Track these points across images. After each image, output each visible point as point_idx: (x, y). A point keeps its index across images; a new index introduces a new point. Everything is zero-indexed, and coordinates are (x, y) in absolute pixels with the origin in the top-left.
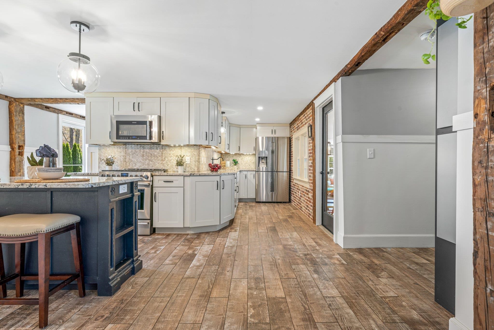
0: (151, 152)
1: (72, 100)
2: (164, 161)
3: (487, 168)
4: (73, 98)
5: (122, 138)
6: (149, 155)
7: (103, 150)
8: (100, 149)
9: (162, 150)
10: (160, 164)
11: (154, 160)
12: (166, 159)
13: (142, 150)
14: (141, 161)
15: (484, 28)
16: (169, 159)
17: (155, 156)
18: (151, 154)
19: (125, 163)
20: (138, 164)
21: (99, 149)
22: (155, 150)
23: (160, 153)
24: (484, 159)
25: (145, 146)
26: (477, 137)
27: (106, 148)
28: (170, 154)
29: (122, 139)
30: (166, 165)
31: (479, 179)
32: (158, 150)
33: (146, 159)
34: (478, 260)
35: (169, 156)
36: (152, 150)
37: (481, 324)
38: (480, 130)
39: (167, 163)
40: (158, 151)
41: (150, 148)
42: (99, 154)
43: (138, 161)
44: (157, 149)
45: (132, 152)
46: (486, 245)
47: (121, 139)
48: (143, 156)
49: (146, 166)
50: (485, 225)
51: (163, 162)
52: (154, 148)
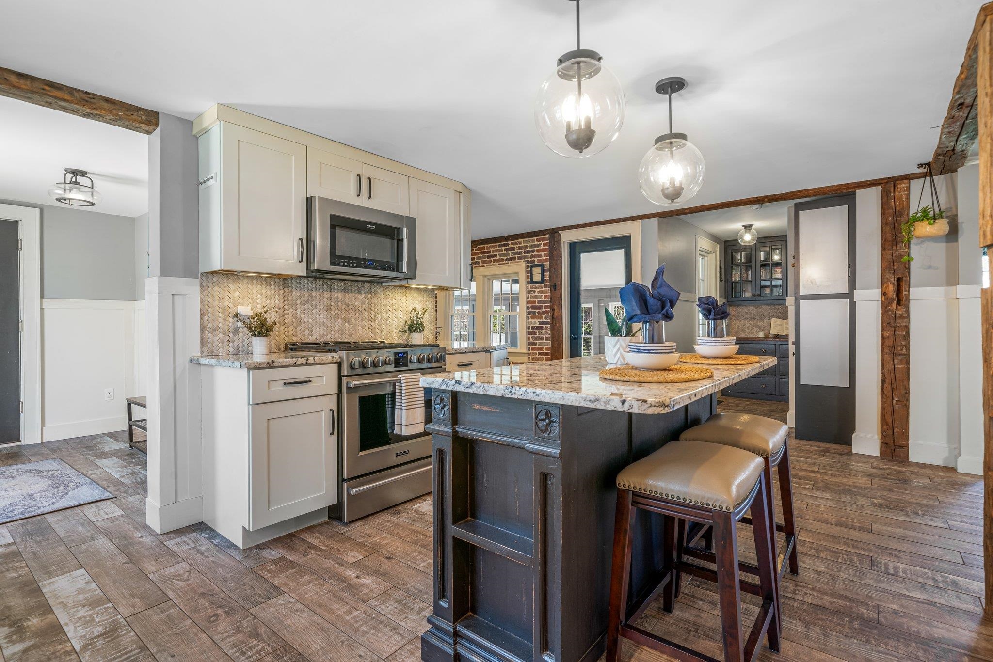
0: (347, 301)
1: (84, 96)
2: (375, 320)
3: (895, 327)
4: (87, 93)
5: (344, 262)
6: (343, 307)
7: (216, 288)
8: (204, 284)
9: (370, 296)
10: (366, 328)
11: (353, 320)
12: (378, 316)
13: (327, 295)
14: (325, 321)
15: (893, 241)
16: (385, 316)
17: (355, 309)
18: (348, 305)
19: (283, 327)
20: (318, 329)
21: (201, 286)
22: (356, 295)
23: (367, 302)
24: (892, 322)
25: (333, 285)
26: (886, 308)
27: (225, 284)
28: (387, 305)
29: (344, 265)
30: (379, 331)
31: (887, 334)
32: (363, 296)
33: (336, 316)
34: (886, 385)
35: (384, 308)
36: (350, 295)
37: (887, 425)
38: (889, 303)
39: (380, 325)
40: (361, 297)
41: (346, 290)
42: (202, 302)
43: (318, 321)
44: (359, 292)
45: (302, 298)
46: (892, 374)
47: (342, 263)
48: (329, 309)
49: (337, 335)
50: (892, 362)
51: (372, 324)
52: (353, 290)
